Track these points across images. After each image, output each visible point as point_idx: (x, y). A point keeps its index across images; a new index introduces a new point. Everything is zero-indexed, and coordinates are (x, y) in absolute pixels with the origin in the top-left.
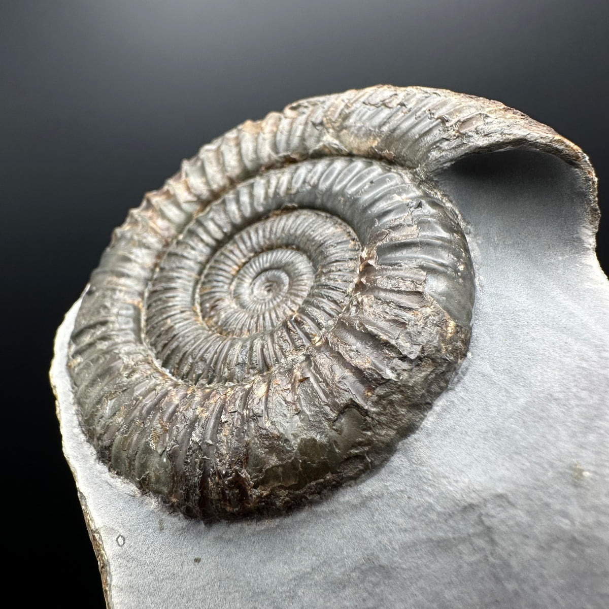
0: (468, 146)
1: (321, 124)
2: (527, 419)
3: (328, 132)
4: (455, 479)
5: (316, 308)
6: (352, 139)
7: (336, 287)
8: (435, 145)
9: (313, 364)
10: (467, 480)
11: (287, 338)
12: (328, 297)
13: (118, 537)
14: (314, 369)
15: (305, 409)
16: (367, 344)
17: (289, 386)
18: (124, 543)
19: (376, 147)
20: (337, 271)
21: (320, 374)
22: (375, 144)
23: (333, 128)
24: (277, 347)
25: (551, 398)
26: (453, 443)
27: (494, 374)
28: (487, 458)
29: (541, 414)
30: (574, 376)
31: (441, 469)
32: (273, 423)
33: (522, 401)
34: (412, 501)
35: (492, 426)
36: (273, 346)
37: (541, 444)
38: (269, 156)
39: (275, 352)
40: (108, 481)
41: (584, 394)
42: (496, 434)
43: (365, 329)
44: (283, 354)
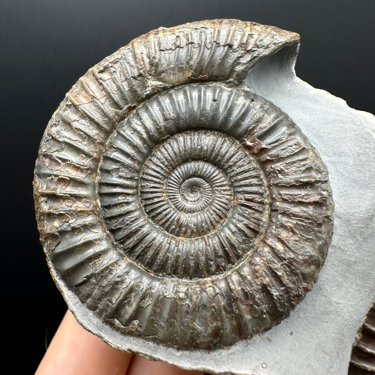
0: (259, 57)
1: (140, 75)
2: (359, 169)
3: (149, 79)
4: (360, 211)
5: (251, 186)
6: (172, 77)
7: (249, 169)
8: (237, 62)
9: (291, 215)
10: (364, 208)
11: (253, 211)
12: (250, 177)
13: (262, 365)
14: (294, 217)
15: (307, 237)
16: (307, 188)
17: (291, 233)
18: (266, 365)
19: (192, 76)
20: (239, 160)
21: (301, 217)
22: (190, 74)
23: (150, 75)
24: (253, 219)
25: (359, 154)
26: (346, 198)
27: (331, 158)
28: (362, 194)
29: (361, 163)
30: (358, 140)
31: (352, 211)
32: (302, 255)
33: (351, 163)
34: (351, 231)
35: (351, 180)
36: (250, 221)
37: (372, 174)
38: (116, 113)
39: (254, 223)
40: (229, 353)
41: (367, 145)
42: (355, 182)
43: (301, 182)
44: (259, 220)
